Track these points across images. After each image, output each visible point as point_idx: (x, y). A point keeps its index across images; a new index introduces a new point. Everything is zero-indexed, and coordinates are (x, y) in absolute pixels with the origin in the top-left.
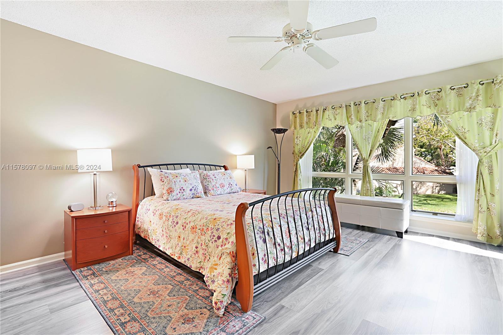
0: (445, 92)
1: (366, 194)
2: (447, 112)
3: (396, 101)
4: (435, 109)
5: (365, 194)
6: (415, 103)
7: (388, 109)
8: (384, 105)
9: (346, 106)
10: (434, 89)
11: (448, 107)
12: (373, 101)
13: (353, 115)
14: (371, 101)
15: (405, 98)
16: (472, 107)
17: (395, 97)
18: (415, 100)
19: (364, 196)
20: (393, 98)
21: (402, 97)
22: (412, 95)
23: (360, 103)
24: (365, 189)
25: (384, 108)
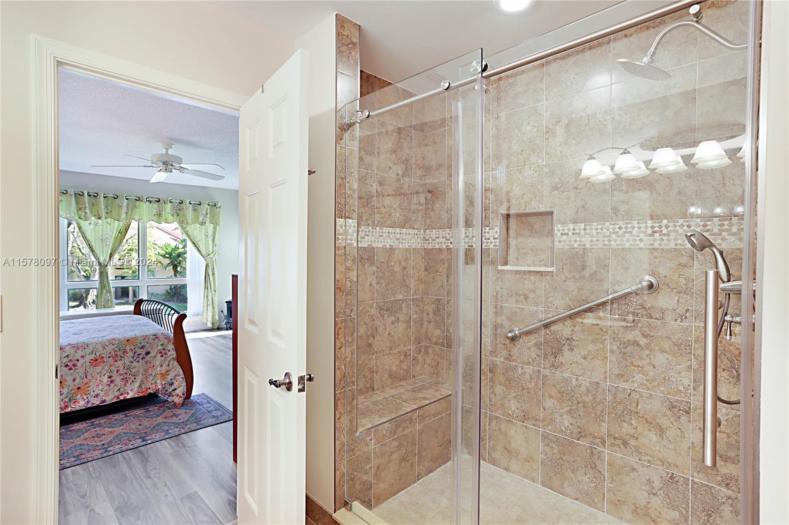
0: (186, 205)
1: (104, 306)
2: (187, 223)
3: (141, 203)
4: (177, 217)
5: (102, 306)
6: (160, 209)
7: (132, 209)
8: (128, 204)
9: (75, 194)
10: (176, 200)
11: (188, 218)
12: (115, 196)
13: (88, 208)
14: (110, 195)
15: (150, 202)
16: (204, 222)
17: (141, 198)
18: (160, 205)
19: (102, 309)
20: (138, 199)
21: (148, 199)
22: (157, 200)
23: (96, 195)
24: (103, 300)
25: (127, 207)
